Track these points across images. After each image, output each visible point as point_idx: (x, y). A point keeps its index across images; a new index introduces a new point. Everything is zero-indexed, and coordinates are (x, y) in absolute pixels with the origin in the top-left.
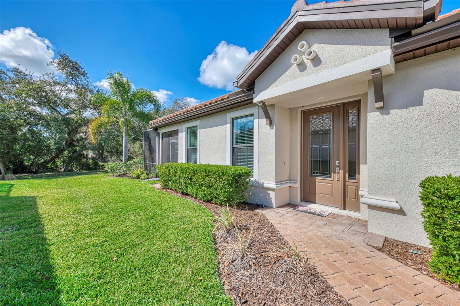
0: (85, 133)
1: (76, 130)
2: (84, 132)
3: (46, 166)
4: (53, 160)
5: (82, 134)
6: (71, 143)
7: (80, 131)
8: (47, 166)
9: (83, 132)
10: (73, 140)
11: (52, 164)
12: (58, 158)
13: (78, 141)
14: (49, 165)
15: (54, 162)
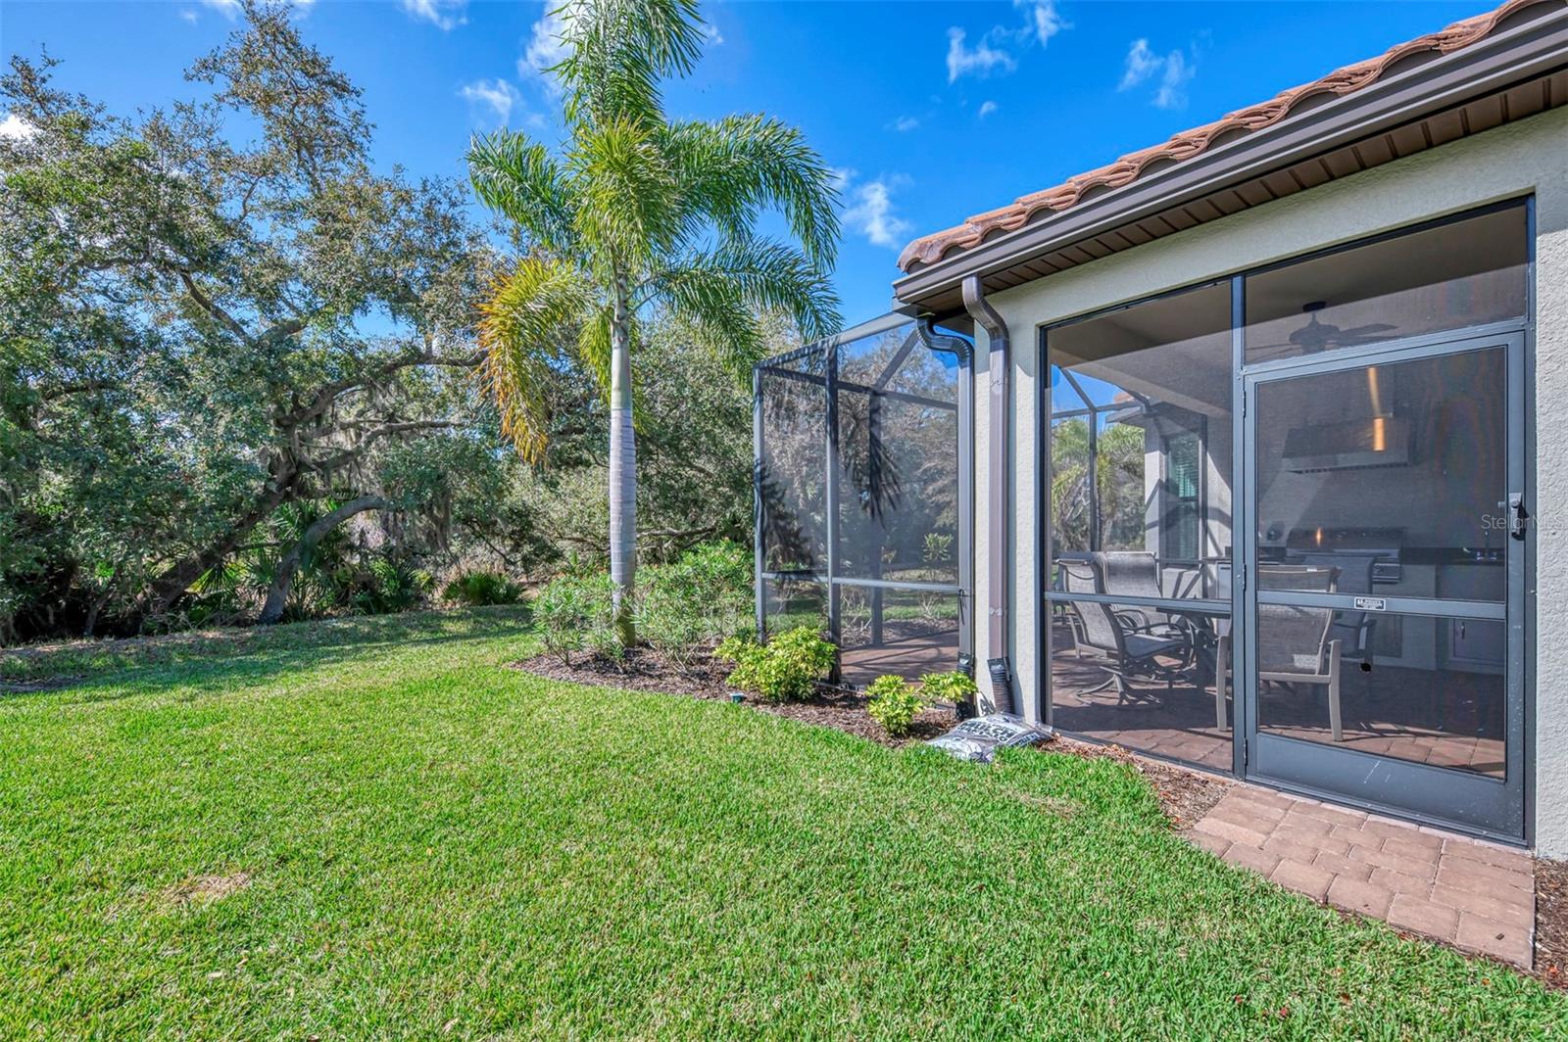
0: (352, 432)
1: (314, 413)
2: (350, 425)
3: (185, 594)
4: (212, 561)
5: (340, 437)
6: (291, 480)
7: (335, 416)
8: (189, 590)
9: (345, 427)
10: (301, 466)
11: (209, 581)
12: (237, 550)
13: (323, 467)
14: (195, 589)
15: (219, 573)
